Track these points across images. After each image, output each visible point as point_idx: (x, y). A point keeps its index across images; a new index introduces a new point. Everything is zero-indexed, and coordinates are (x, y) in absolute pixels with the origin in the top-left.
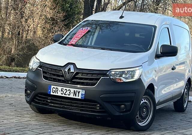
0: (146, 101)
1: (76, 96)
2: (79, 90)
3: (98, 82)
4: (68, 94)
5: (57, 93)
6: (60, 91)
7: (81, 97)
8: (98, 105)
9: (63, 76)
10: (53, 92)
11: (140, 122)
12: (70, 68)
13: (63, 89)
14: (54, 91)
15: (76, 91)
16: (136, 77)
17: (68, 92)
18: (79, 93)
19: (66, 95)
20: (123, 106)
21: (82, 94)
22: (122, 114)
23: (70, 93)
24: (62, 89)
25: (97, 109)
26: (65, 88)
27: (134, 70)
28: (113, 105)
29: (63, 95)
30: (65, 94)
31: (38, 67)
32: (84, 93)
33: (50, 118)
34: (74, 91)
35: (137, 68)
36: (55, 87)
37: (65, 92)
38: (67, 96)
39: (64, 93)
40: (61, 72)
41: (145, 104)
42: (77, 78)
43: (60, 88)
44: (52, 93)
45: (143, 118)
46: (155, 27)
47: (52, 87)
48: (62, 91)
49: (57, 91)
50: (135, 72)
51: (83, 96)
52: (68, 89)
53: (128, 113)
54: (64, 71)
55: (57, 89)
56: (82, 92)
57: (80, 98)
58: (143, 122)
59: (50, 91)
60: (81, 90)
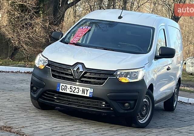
0: (146, 100)
1: (84, 94)
2: (87, 89)
3: (105, 81)
4: (77, 92)
6: (68, 89)
7: (90, 95)
8: (104, 103)
9: (72, 75)
10: (62, 89)
11: (141, 119)
12: (79, 68)
13: (72, 87)
14: (63, 88)
15: (85, 89)
16: (140, 78)
18: (87, 91)
19: (75, 92)
20: (127, 104)
21: (90, 92)
22: (126, 112)
23: (78, 90)
25: (103, 107)
26: (74, 86)
27: (138, 71)
28: (119, 103)
29: (72, 93)
30: (73, 92)
31: (47, 65)
32: (92, 92)
33: (53, 114)
34: (83, 89)
35: (141, 70)
36: (64, 85)
37: (73, 89)
38: (76, 94)
40: (69, 71)
41: (145, 103)
42: (85, 77)
43: (69, 86)
44: (61, 91)
45: (143, 116)
46: (153, 29)
47: (61, 84)
48: (70, 89)
49: (65, 89)
50: (139, 73)
51: (91, 94)
52: (76, 87)
53: (132, 111)
54: (73, 70)
55: (66, 87)
56: (91, 90)
57: (88, 95)
58: (142, 119)
59: (59, 88)
60: (89, 89)
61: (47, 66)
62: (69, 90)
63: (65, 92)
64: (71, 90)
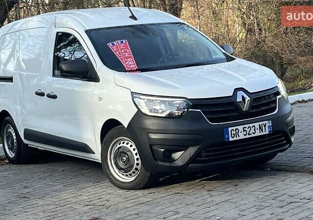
1: (262, 132)
2: (264, 122)
4: (253, 133)
5: (239, 136)
6: (241, 132)
7: (269, 131)
10: (233, 136)
13: (246, 128)
14: (234, 134)
15: (262, 124)
17: (252, 130)
18: (265, 126)
19: (251, 134)
21: (269, 127)
23: (254, 130)
24: (244, 128)
26: (247, 126)
29: (248, 136)
31: (189, 108)
32: (271, 125)
34: (260, 125)
36: (234, 128)
37: (248, 130)
38: (253, 135)
39: (248, 133)
43: (240, 128)
44: (231, 139)
47: (230, 129)
48: (244, 131)
49: (237, 134)
51: (270, 129)
52: (251, 125)
54: (237, 102)
55: (237, 131)
56: (268, 123)
57: (267, 132)
59: (228, 136)
60: (266, 122)
61: (190, 110)
62: (243, 133)
63: (238, 138)
64: (245, 133)
